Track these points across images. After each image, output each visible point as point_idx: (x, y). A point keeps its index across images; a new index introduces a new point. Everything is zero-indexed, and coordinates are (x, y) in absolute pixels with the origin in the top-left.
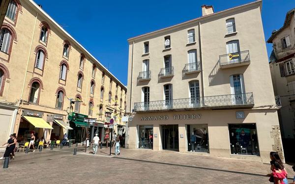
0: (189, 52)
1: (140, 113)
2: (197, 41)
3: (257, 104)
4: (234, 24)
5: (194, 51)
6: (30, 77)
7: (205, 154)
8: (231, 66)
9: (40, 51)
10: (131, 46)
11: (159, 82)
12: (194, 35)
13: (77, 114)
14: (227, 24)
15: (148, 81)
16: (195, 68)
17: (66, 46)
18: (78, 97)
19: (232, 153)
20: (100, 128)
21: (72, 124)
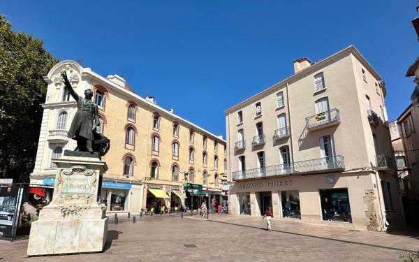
0: (279, 116)
1: (238, 181)
2: (286, 104)
3: (348, 167)
4: (323, 79)
5: (284, 115)
6: (150, 159)
7: (297, 220)
8: (318, 128)
9: (155, 136)
10: (227, 117)
11: (253, 150)
12: (283, 98)
13: (191, 184)
14: (315, 80)
15: (243, 150)
16: (285, 133)
17: (176, 126)
18: (191, 169)
19: (324, 219)
20: (218, 197)
21: (188, 194)
